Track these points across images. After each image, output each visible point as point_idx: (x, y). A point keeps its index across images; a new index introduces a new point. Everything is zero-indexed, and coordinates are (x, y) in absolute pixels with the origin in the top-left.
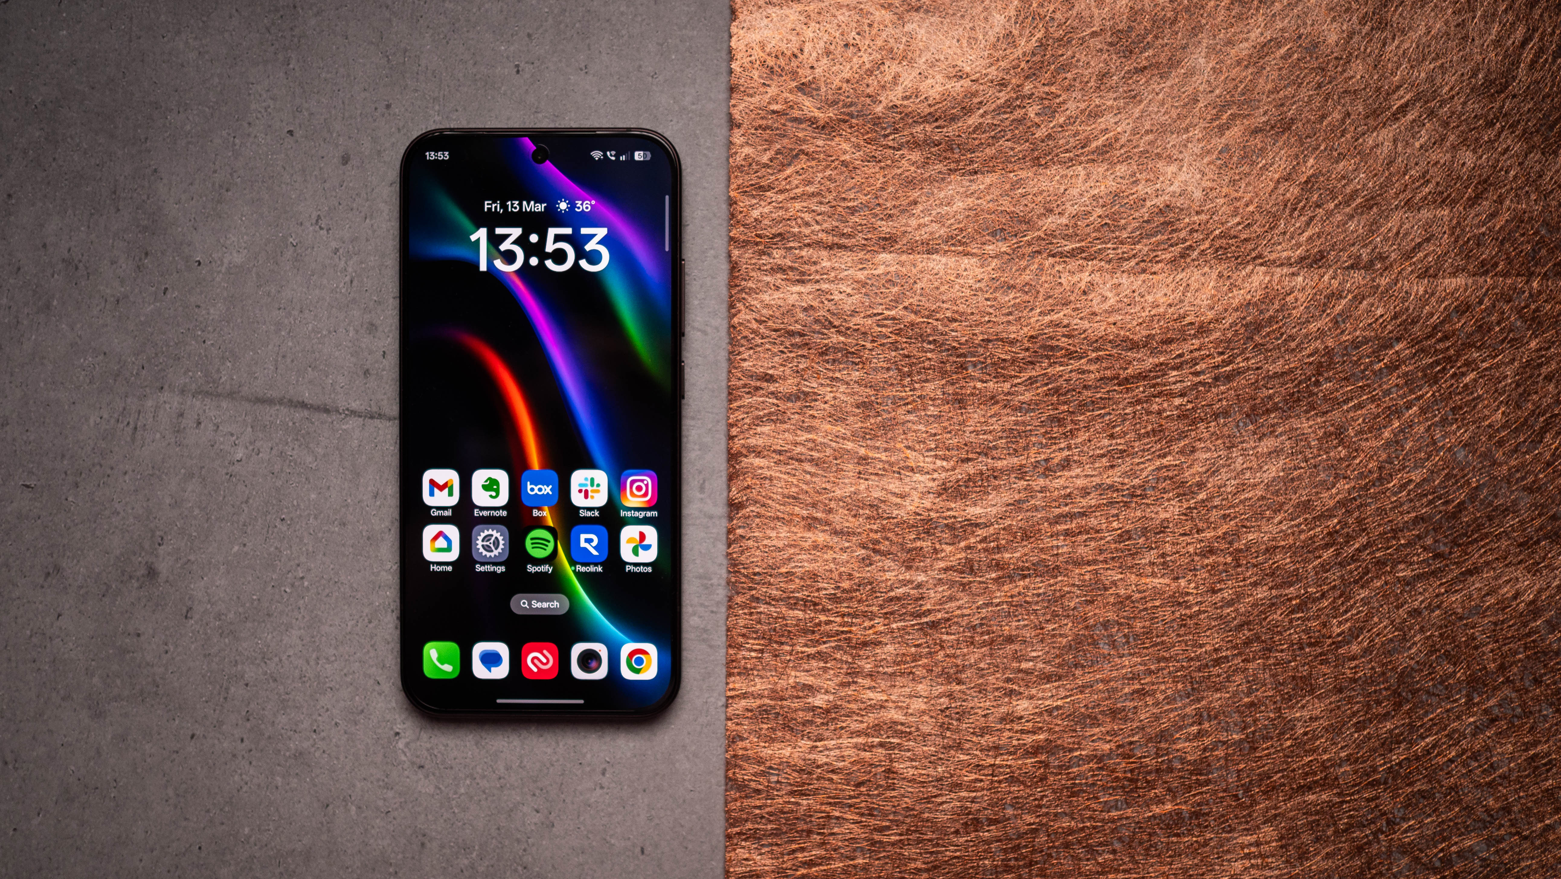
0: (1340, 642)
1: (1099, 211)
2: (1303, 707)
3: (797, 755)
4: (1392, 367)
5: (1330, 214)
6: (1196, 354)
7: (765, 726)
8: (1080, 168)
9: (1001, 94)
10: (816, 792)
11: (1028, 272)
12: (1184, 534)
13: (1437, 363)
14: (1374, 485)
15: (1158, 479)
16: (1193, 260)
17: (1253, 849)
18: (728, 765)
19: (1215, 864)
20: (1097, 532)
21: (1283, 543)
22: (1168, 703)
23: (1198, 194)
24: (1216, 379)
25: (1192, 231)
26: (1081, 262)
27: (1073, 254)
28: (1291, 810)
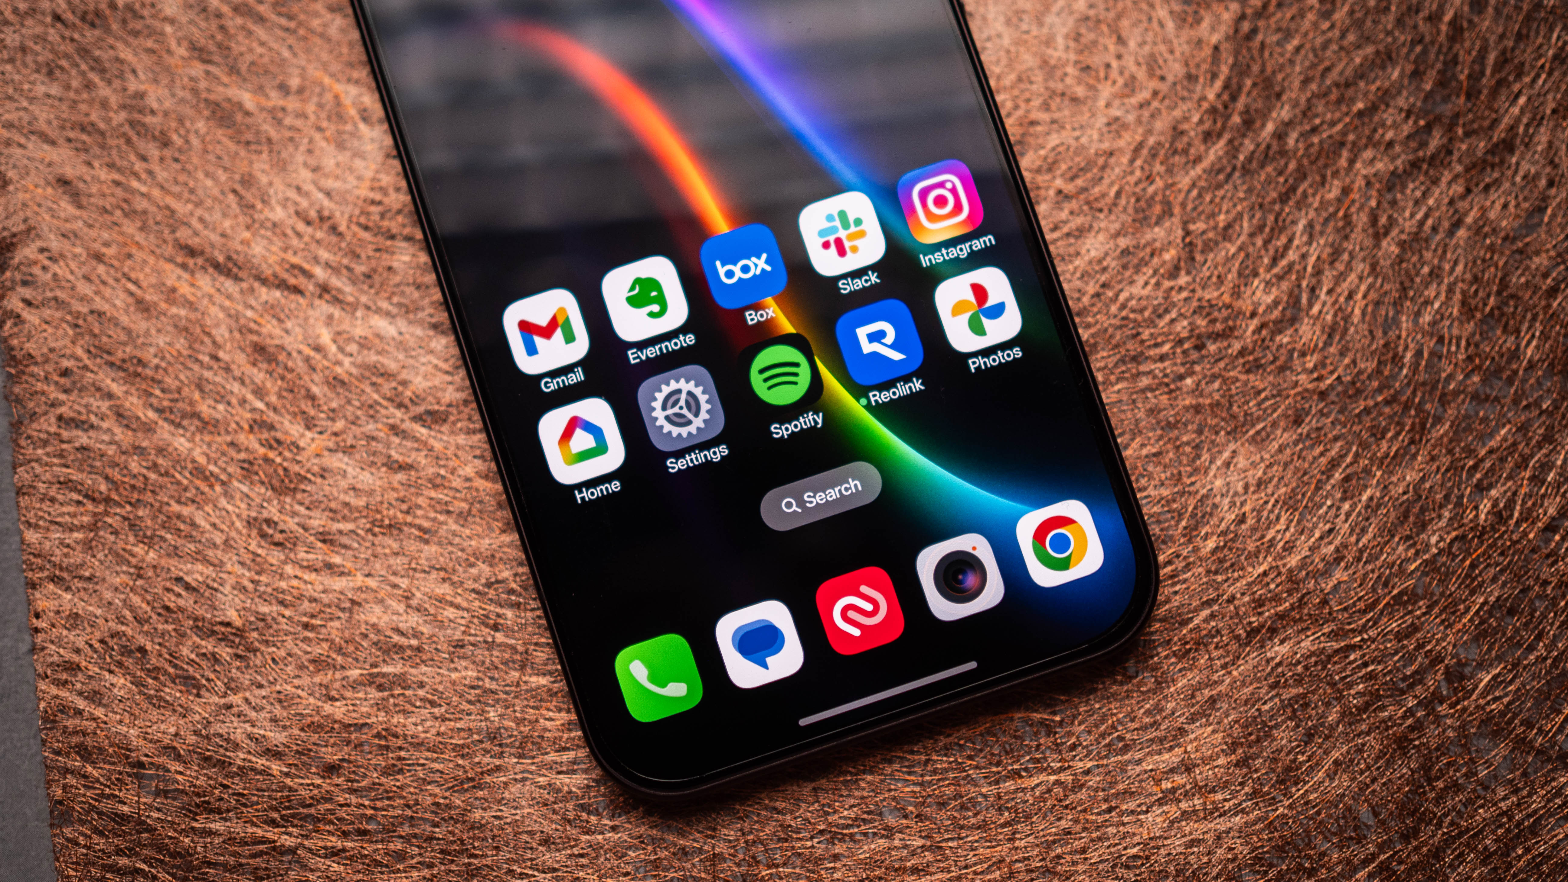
2: (1227, 464)
17: (1180, 779)
19: (1105, 824)
28: (1243, 684)
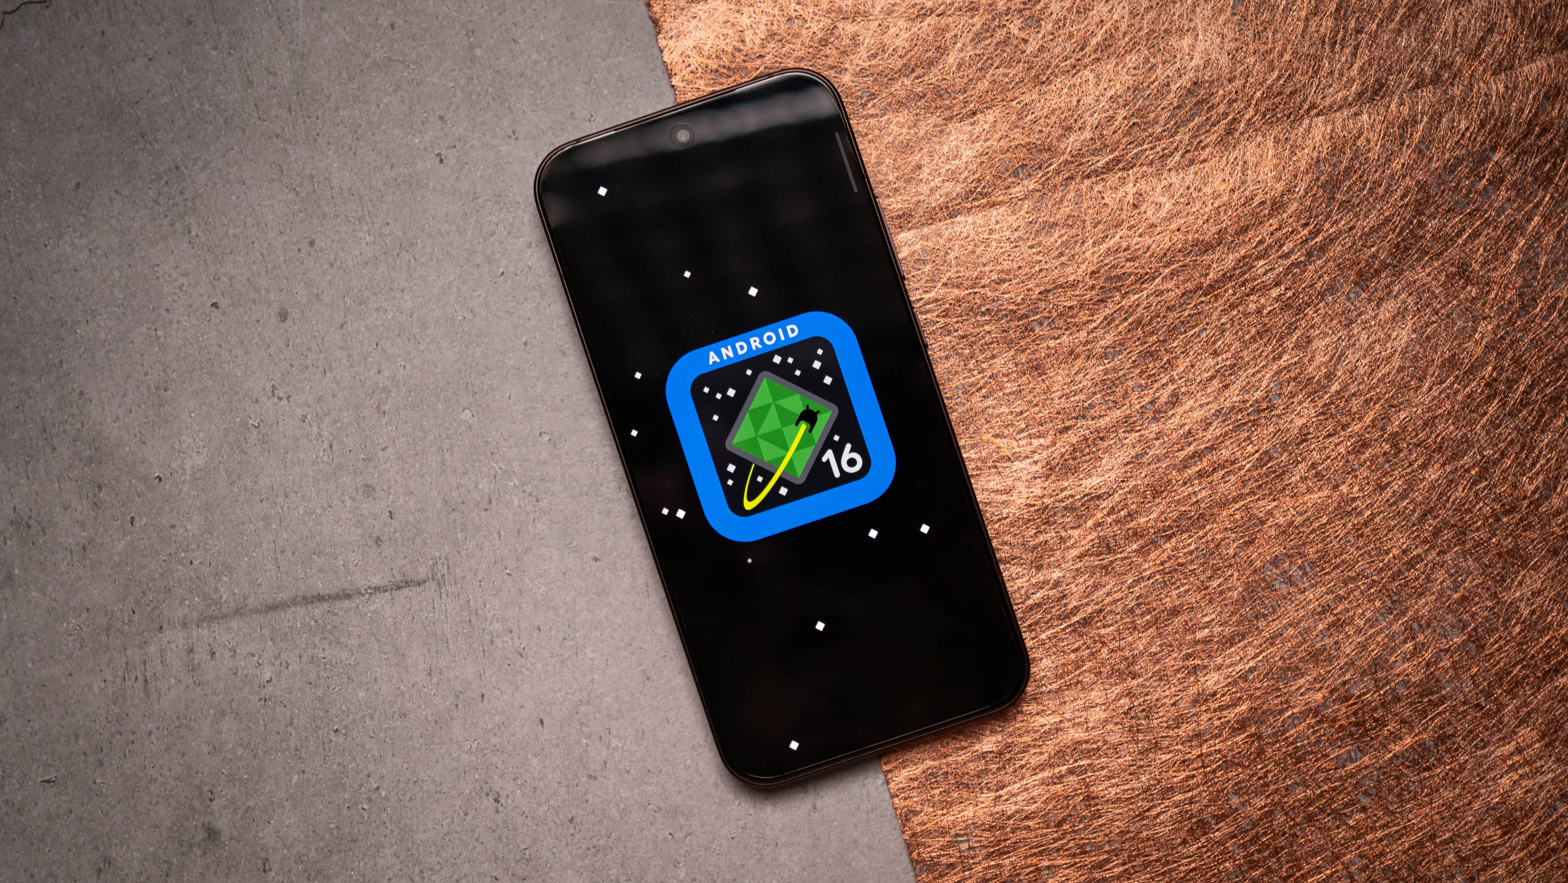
0: (1537, 500)
1: (1122, 113)
2: (1520, 584)
3: (981, 812)
4: (1497, 181)
5: (1374, 36)
6: (1279, 234)
7: (937, 791)
8: (1086, 72)
9: (975, 20)
10: (1015, 847)
11: (1066, 203)
12: (1330, 436)
13: (1545, 161)
14: (1519, 316)
15: (1281, 384)
16: (1242, 133)
17: (1516, 758)
18: (910, 847)
19: (1479, 787)
20: (1233, 463)
21: (1440, 411)
22: (1371, 627)
23: (1224, 60)
24: (1309, 255)
25: (1231, 103)
26: (1120, 174)
27: (1108, 168)
28: (1544, 702)
